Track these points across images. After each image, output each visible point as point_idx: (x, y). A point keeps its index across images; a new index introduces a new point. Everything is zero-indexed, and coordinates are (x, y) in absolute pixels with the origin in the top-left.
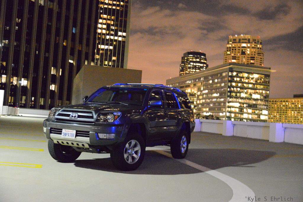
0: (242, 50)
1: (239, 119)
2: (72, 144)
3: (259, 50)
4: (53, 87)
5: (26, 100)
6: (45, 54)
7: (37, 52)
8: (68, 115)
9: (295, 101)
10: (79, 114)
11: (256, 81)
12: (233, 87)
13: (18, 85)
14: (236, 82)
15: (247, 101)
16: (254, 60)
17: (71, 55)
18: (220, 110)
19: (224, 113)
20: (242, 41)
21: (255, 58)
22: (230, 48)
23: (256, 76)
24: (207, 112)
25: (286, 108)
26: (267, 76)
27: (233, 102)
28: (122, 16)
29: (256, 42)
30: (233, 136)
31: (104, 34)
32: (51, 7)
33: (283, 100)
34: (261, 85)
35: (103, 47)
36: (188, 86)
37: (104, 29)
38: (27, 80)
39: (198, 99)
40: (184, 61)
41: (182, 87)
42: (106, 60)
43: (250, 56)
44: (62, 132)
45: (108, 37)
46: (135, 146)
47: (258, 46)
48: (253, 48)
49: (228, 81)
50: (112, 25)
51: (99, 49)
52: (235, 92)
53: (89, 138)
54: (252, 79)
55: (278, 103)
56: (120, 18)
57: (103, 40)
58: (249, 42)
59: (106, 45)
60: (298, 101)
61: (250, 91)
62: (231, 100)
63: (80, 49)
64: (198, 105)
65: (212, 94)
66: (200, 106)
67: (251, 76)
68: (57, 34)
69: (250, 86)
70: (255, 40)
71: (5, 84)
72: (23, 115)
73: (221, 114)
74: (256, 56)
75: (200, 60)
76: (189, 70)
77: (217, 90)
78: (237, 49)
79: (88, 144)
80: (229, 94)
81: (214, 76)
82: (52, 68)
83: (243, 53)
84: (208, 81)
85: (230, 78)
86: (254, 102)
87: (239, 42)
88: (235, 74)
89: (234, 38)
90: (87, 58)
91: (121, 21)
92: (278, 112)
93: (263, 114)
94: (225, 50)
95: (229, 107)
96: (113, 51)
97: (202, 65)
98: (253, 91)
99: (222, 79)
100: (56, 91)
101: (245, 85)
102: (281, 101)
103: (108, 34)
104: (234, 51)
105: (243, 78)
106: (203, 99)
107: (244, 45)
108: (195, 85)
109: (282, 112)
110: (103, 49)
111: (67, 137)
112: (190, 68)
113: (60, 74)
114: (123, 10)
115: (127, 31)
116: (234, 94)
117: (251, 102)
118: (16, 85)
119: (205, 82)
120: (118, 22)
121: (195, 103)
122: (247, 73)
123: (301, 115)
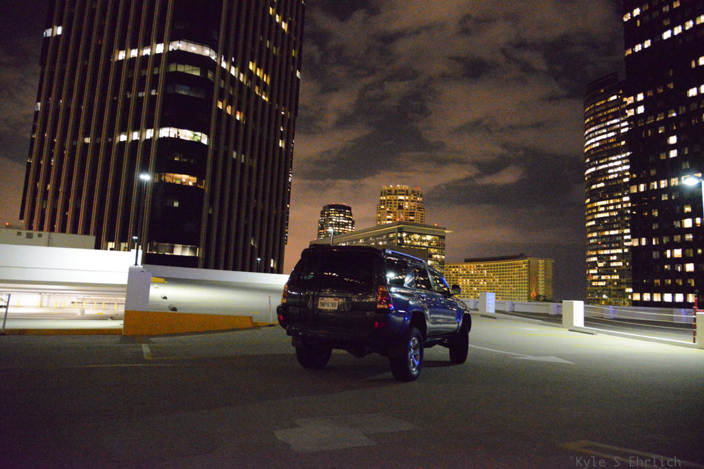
0: (399, 204)
3: (419, 204)
9: (467, 267)
11: (430, 244)
14: (406, 245)
20: (398, 193)
21: (415, 214)
22: (384, 201)
23: (429, 238)
26: (442, 237)
29: (416, 193)
33: (452, 265)
34: (435, 248)
40: (325, 216)
43: (409, 211)
47: (418, 199)
48: (412, 201)
54: (425, 241)
55: (448, 270)
58: (407, 194)
60: (471, 267)
67: (423, 238)
74: (416, 211)
78: (393, 202)
81: (377, 238)
83: (401, 207)
85: (399, 240)
87: (395, 194)
88: (404, 235)
89: (389, 189)
94: (378, 203)
97: (347, 221)
99: (388, 241)
102: (450, 267)
104: (389, 204)
105: (415, 240)
107: (401, 197)
112: (331, 225)
122: (419, 234)
123: (475, 283)
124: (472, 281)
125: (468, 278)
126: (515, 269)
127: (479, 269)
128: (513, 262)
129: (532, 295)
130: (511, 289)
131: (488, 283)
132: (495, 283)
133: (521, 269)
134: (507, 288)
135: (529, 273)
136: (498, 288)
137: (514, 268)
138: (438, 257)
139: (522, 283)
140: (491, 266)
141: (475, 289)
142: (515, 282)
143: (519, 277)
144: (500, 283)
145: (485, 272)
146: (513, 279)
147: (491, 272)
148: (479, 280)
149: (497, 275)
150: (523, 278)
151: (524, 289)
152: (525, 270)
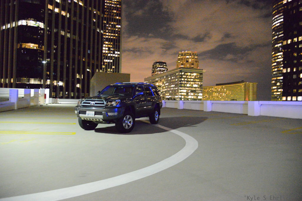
0: (187, 60)
1: (186, 99)
2: (93, 119)
3: (196, 59)
4: (78, 86)
5: (63, 94)
6: (72, 66)
7: (68, 65)
8: (89, 103)
9: (217, 88)
10: (96, 102)
11: (195, 77)
12: (183, 81)
13: (57, 86)
14: (184, 78)
15: (190, 89)
16: (193, 65)
17: (88, 66)
18: (175, 94)
19: (178, 96)
20: (186, 55)
21: (194, 64)
22: (180, 59)
23: (195, 74)
24: (168, 96)
25: (212, 92)
26: (201, 74)
27: (182, 89)
28: (117, 43)
29: (195, 54)
30: (184, 109)
31: (106, 53)
32: (75, 38)
33: (210, 87)
34: (198, 79)
35: (106, 61)
36: (157, 81)
37: (107, 50)
38: (63, 82)
39: (163, 89)
40: (154, 67)
41: (153, 82)
42: (109, 68)
43: (191, 63)
44: (86, 113)
45: (109, 55)
46: (129, 118)
47: (196, 57)
48: (193, 58)
49: (179, 78)
50: (111, 48)
51: (104, 62)
52: (183, 84)
53: (102, 116)
54: (193, 76)
55: (208, 89)
56: (116, 44)
57: (107, 57)
58: (190, 55)
59: (108, 59)
60: (219, 87)
61: (192, 83)
62: (181, 88)
63: (93, 63)
64: (163, 92)
65: (171, 85)
66: (164, 92)
67: (192, 74)
68: (79, 54)
69: (192, 80)
70: (194, 54)
71: (49, 85)
72: (62, 103)
73: (176, 97)
74: (195, 63)
75: (163, 66)
76: (157, 72)
77: (173, 83)
78: (184, 59)
79: (102, 119)
80: (180, 85)
81: (171, 75)
82: (77, 74)
83: (187, 61)
84: (168, 78)
85: (180, 76)
86: (194, 89)
87: (185, 55)
88: (183, 73)
89: (182, 53)
90: (97, 68)
91: (116, 45)
92: (208, 94)
93: (199, 95)
94: (177, 60)
95: (181, 92)
96: (112, 63)
97: (164, 69)
98: (193, 83)
99: (176, 76)
100: (80, 88)
101: (189, 80)
102: (209, 88)
103: (109, 53)
104: (182, 60)
105: (188, 75)
106: (165, 88)
107: (188, 57)
108: (161, 81)
109: (210, 94)
110: (106, 62)
111: (89, 116)
112: (157, 71)
113: (82, 78)
114: (117, 39)
115: (120, 51)
116: (183, 85)
117: (193, 89)
118: (56, 85)
119: (166, 79)
120: (115, 45)
121: (161, 91)
123: (221, 95)
124: (219, 94)
125: (217, 93)
127: (222, 89)
128: (237, 85)
129: (246, 100)
130: (237, 97)
131: (226, 95)
132: (229, 94)
133: (241, 87)
135: (245, 89)
136: (231, 97)
137: (238, 87)
138: (200, 83)
139: (242, 94)
140: (228, 87)
141: (221, 97)
142: (239, 94)
143: (241, 91)
144: (232, 95)
145: (225, 89)
146: (237, 92)
147: (228, 89)
148: (222, 93)
149: (230, 91)
150: (242, 92)
151: (243, 97)
152: (243, 88)
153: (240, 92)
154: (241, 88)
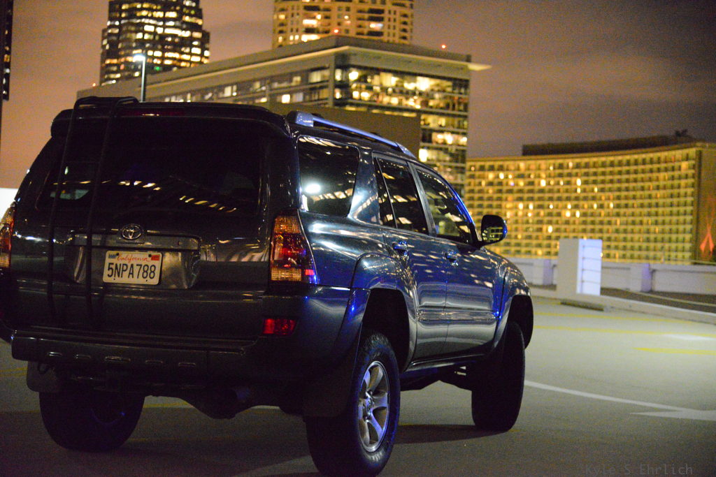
9: (528, 169)
11: (425, 103)
16: (379, 20)
21: (386, 15)
23: (424, 84)
25: (500, 191)
26: (461, 84)
33: (487, 164)
34: (442, 115)
43: (366, 7)
49: (331, 102)
54: (413, 93)
60: (539, 169)
67: (409, 86)
74: (389, 5)
81: (277, 83)
85: (338, 91)
88: (354, 75)
97: (187, 34)
102: (482, 168)
109: (487, 203)
122: (395, 73)
123: (550, 214)
124: (540, 207)
125: (531, 199)
126: (662, 175)
127: (561, 175)
128: (655, 156)
129: (703, 247)
130: (648, 232)
131: (584, 215)
132: (603, 212)
133: (676, 173)
134: (637, 228)
135: (698, 185)
136: (612, 228)
137: (659, 170)
138: (449, 138)
139: (678, 214)
140: (595, 165)
141: (550, 229)
142: (660, 210)
143: (672, 196)
144: (618, 215)
145: (579, 182)
146: (653, 201)
147: (595, 182)
148: (560, 204)
149: (610, 190)
150: (682, 200)
151: (684, 232)
152: (687, 177)
153: (669, 201)
154: (673, 178)
